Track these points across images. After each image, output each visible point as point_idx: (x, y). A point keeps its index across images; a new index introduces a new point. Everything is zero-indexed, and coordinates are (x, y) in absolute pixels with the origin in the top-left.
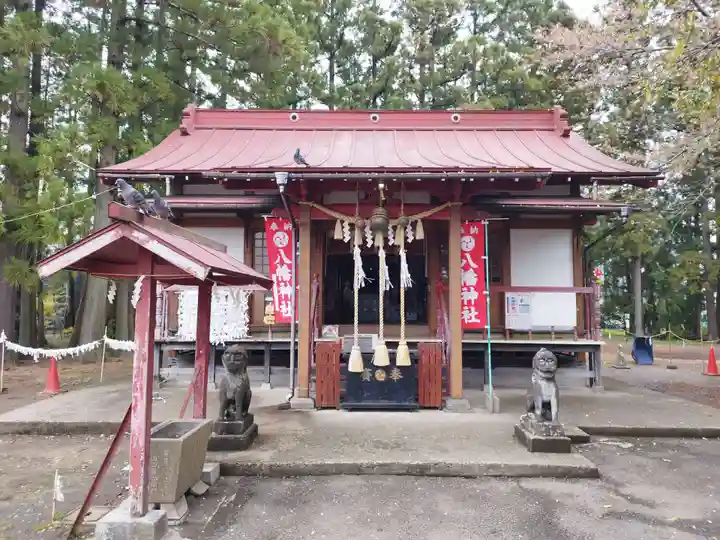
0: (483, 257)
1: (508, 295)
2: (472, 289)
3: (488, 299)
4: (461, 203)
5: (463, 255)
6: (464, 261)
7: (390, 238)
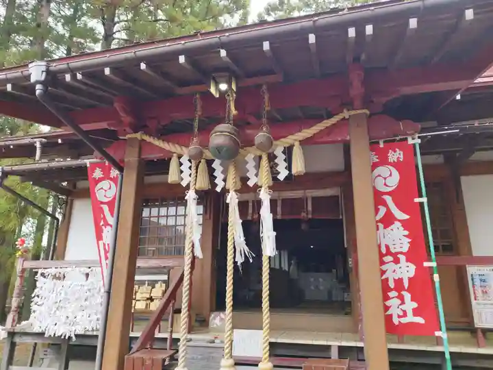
0: (417, 200)
1: (472, 270)
2: (402, 258)
3: (436, 277)
4: (367, 112)
5: (378, 198)
6: (383, 211)
7: (251, 174)
